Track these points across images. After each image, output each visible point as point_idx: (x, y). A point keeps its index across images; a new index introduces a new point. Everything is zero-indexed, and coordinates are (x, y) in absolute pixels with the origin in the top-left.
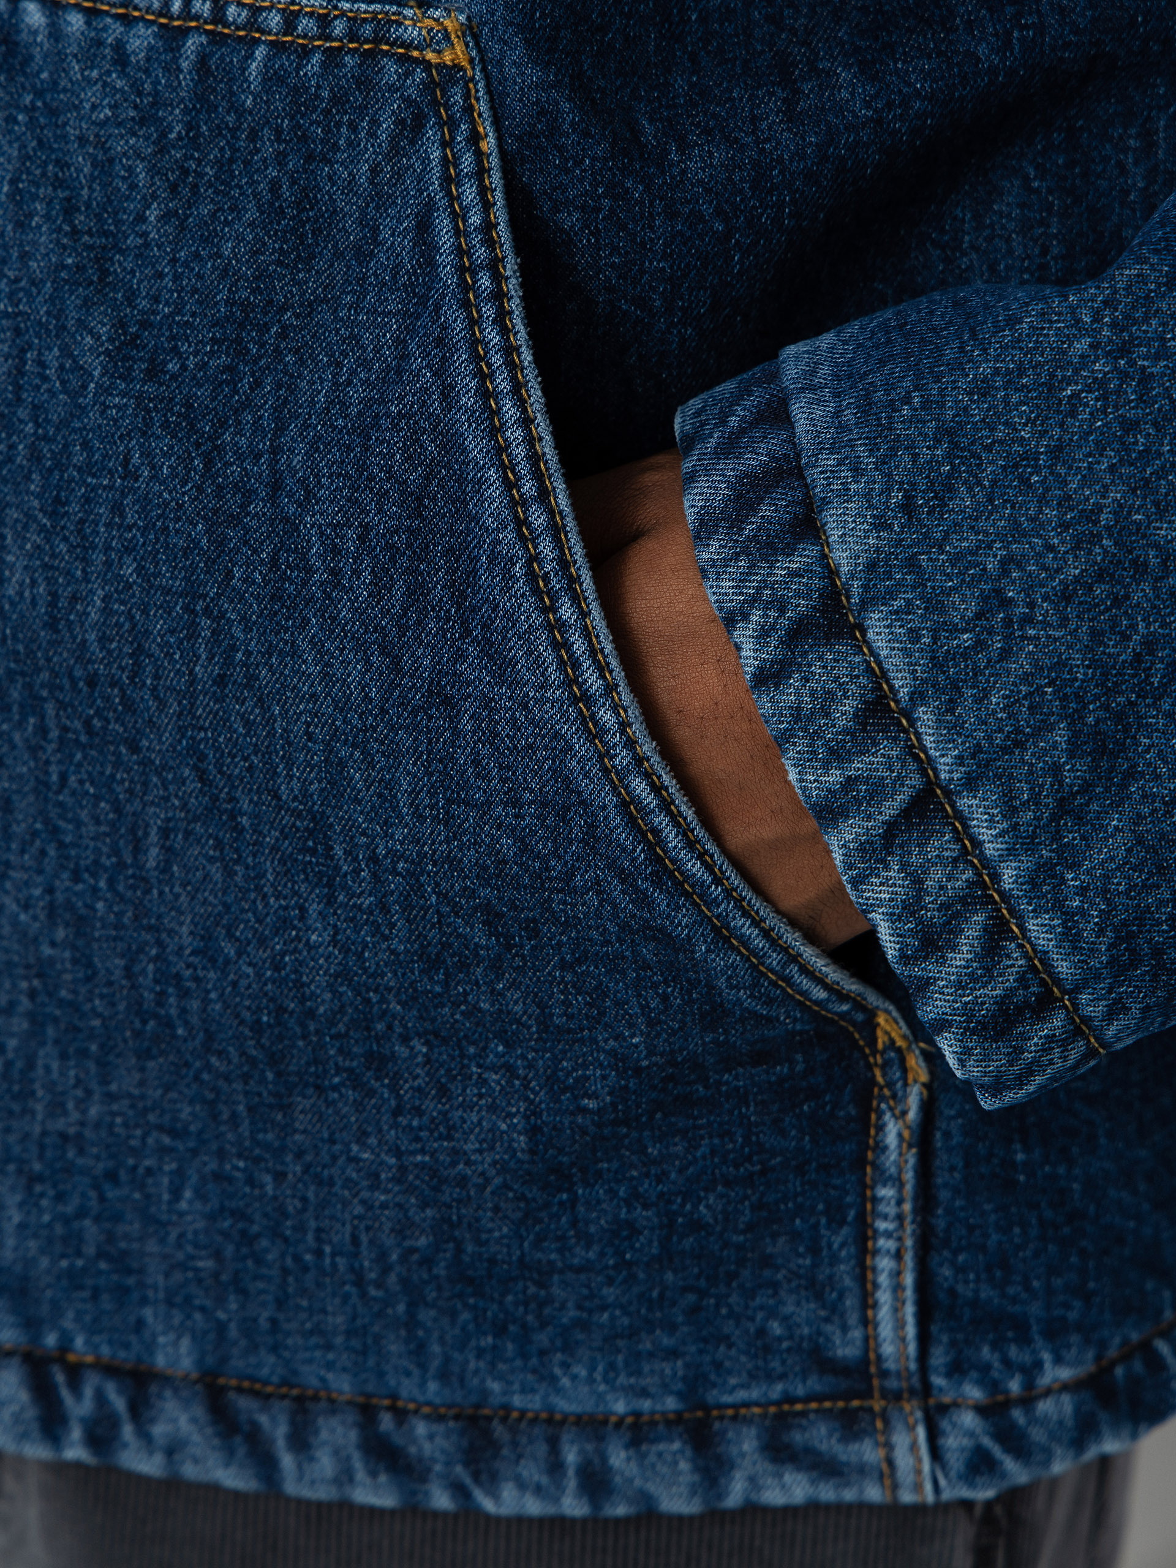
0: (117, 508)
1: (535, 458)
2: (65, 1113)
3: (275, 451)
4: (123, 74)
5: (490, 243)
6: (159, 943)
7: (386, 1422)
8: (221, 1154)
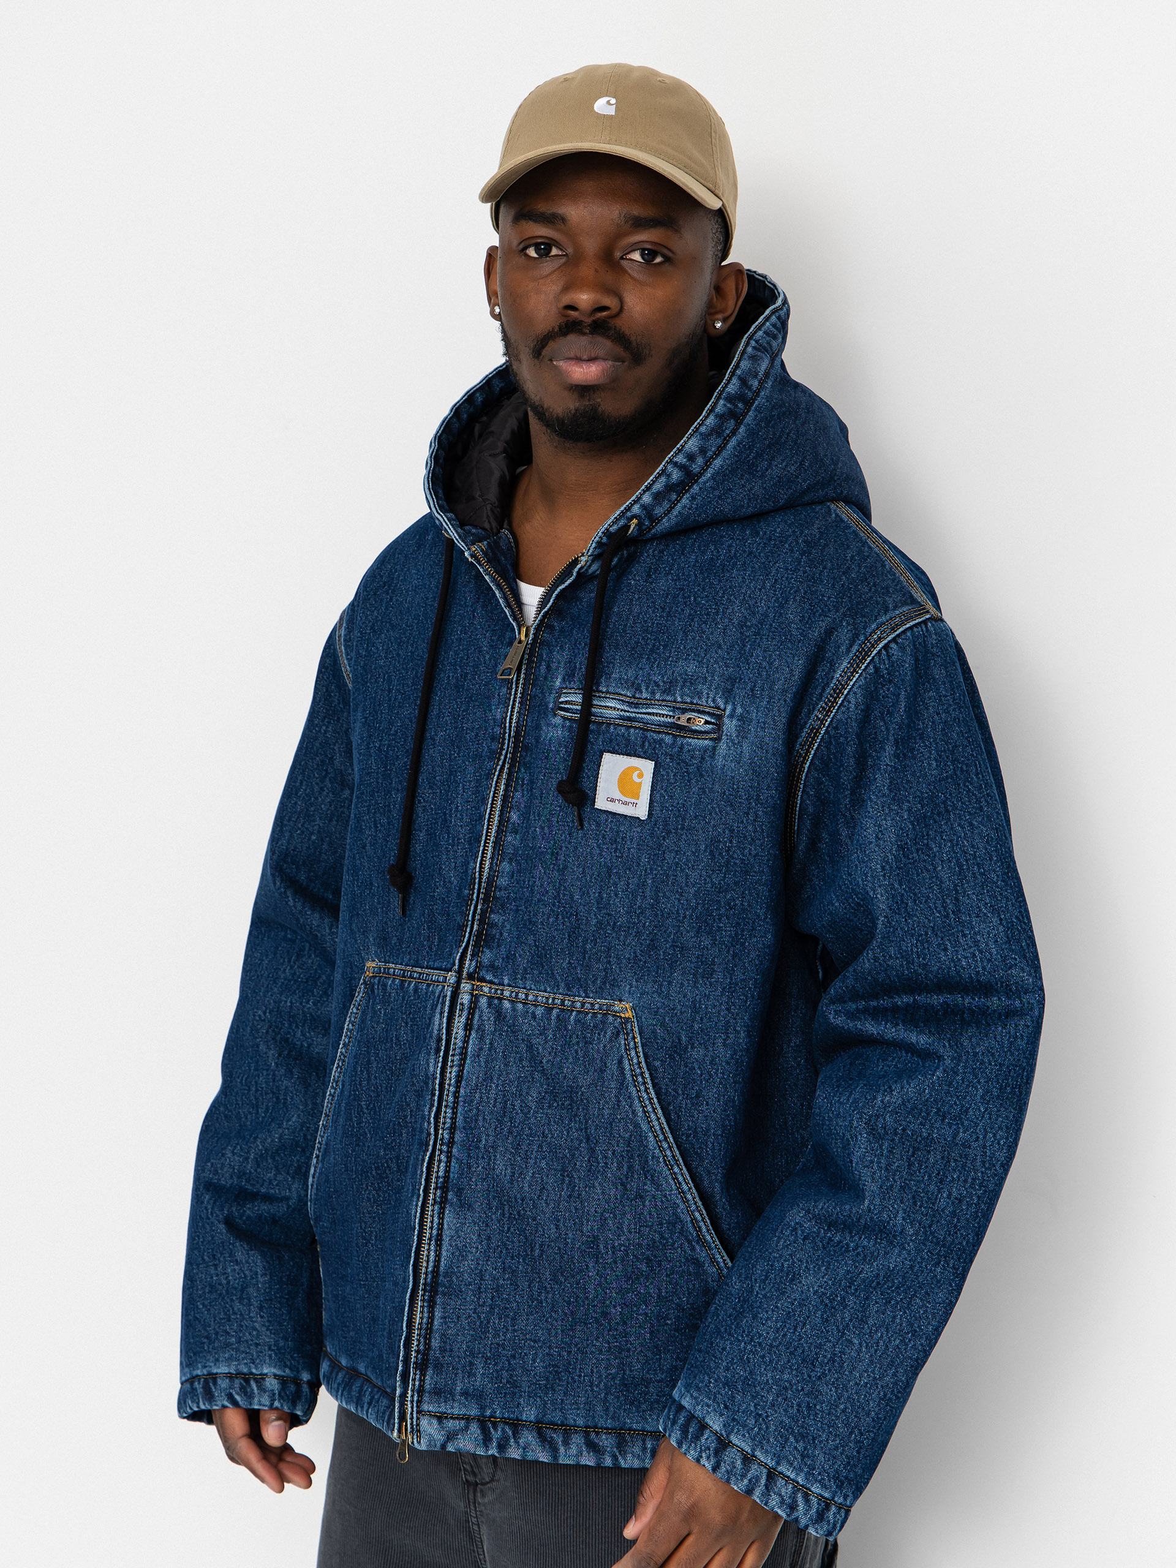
0: (540, 1146)
1: (662, 1129)
2: (499, 1337)
3: (586, 1129)
4: (535, 1021)
5: (640, 1068)
6: (539, 1277)
7: (593, 1435)
8: (550, 1347)
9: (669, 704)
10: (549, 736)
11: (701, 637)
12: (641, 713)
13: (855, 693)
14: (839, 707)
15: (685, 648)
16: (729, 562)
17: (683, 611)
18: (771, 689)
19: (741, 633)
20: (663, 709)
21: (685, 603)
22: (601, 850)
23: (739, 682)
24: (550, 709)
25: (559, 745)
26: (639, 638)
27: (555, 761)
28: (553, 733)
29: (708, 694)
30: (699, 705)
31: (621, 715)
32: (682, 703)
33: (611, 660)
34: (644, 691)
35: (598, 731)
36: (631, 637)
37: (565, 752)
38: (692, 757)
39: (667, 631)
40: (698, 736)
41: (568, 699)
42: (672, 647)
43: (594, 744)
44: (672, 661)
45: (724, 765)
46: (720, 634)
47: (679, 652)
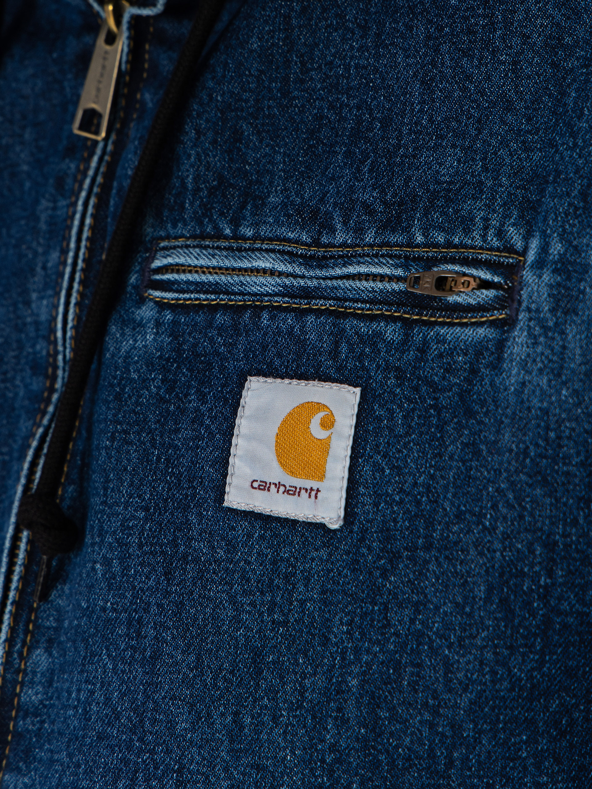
9: (396, 251)
10: (125, 347)
11: (464, 89)
12: (332, 278)
15: (431, 121)
17: (409, 28)
19: (554, 65)
20: (380, 264)
22: (238, 608)
23: (555, 181)
24: (129, 289)
25: (148, 367)
26: (321, 108)
27: (137, 403)
28: (136, 341)
29: (486, 219)
30: (466, 247)
31: (285, 286)
32: (426, 245)
33: (264, 166)
34: (339, 226)
35: (235, 327)
36: (303, 106)
37: (163, 381)
38: (447, 371)
39: (383, 83)
40: (461, 318)
41: (170, 260)
42: (403, 124)
43: (226, 359)
44: (404, 156)
45: (524, 384)
46: (506, 75)
47: (421, 133)
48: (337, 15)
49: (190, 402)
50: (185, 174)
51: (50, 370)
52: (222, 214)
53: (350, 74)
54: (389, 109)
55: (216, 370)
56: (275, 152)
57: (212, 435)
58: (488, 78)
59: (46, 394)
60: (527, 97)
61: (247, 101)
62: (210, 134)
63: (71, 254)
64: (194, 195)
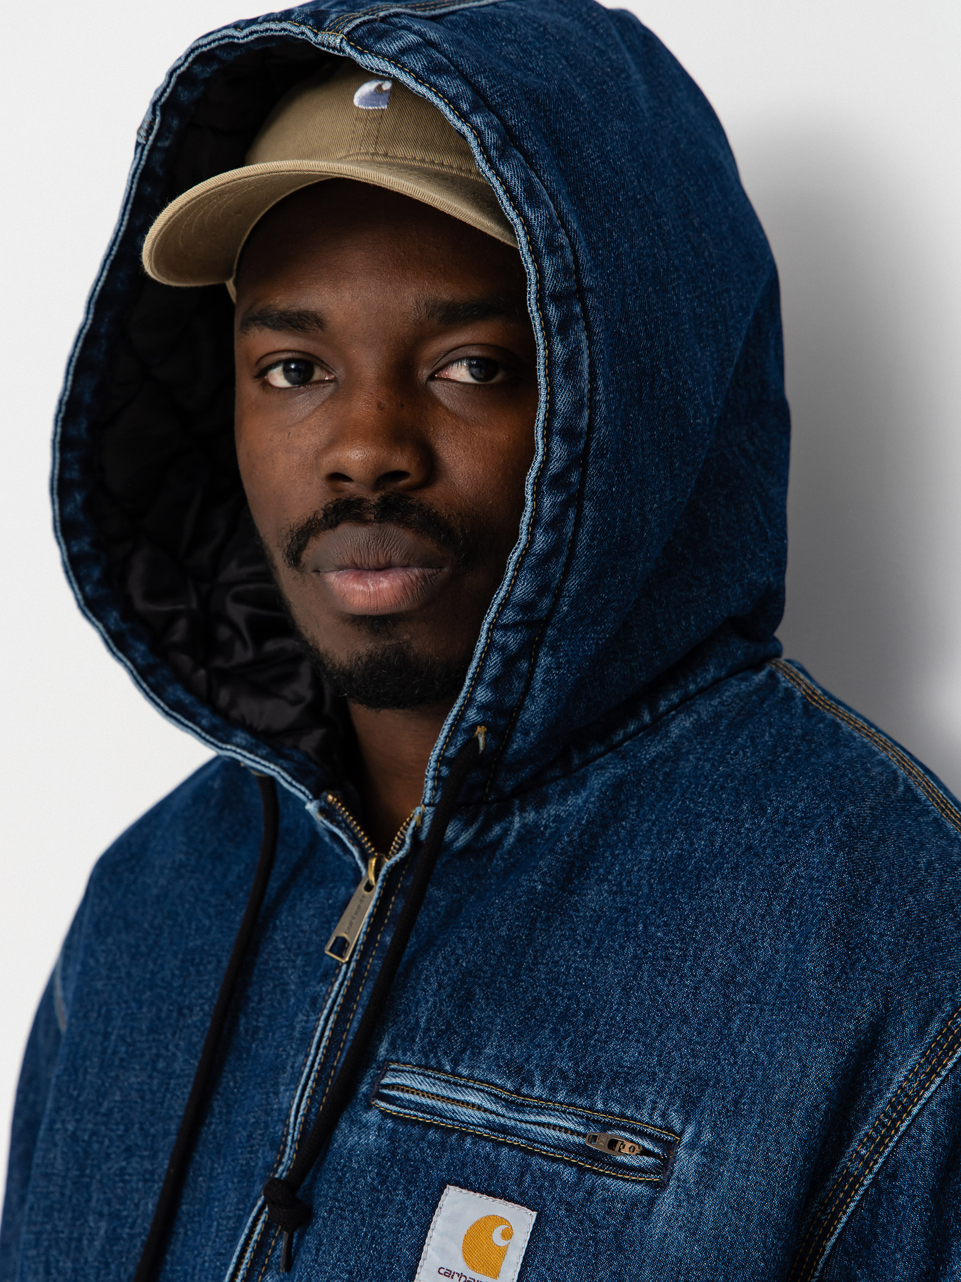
9: (580, 1111)
10: (351, 1141)
11: (654, 1000)
12: (526, 1122)
13: (933, 1114)
14: (901, 1138)
15: (623, 1018)
16: (710, 863)
17: (622, 947)
18: (767, 1100)
19: (725, 996)
20: (567, 1120)
21: (627, 934)
23: (714, 1086)
24: (360, 1096)
25: (367, 1160)
26: (541, 993)
27: (354, 1188)
28: (360, 1138)
29: (654, 1102)
30: (635, 1120)
31: (488, 1121)
32: (604, 1112)
33: (485, 1024)
34: (538, 1083)
35: (443, 1144)
36: (527, 988)
37: (377, 1174)
38: (607, 1213)
39: (593, 984)
40: (624, 1174)
41: (398, 1081)
42: (601, 1016)
43: (432, 1168)
44: (598, 1040)
45: (666, 1235)
46: (688, 996)
47: (614, 1026)
48: (571, 929)
49: (397, 1195)
50: (421, 1015)
51: (282, 1147)
52: (445, 1053)
53: (569, 973)
54: (593, 1004)
55: (422, 1175)
56: (497, 1016)
57: (412, 1225)
58: (674, 995)
59: (275, 1166)
60: (701, 1016)
61: (485, 972)
62: (449, 989)
63: (311, 1058)
64: (425, 1033)
